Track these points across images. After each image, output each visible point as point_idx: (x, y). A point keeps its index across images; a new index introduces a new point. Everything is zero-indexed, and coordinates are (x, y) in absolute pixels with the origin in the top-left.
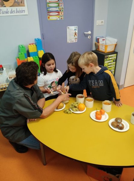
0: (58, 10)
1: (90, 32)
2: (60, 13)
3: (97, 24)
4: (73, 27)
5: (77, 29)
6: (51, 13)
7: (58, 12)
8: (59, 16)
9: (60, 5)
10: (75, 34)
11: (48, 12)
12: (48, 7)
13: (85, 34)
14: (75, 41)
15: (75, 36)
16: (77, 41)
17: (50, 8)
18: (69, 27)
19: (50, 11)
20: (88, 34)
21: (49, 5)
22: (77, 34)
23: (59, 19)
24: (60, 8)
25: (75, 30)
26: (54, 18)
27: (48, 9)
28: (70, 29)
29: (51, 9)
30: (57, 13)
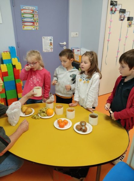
0: (32, 21)
1: (65, 43)
2: (35, 24)
3: (72, 36)
4: (49, 37)
5: (52, 40)
6: (25, 23)
7: (34, 23)
8: (34, 26)
9: (35, 16)
10: (51, 44)
11: (23, 22)
12: (22, 17)
13: (60, 44)
14: (50, 51)
15: (51, 45)
16: (52, 51)
17: (24, 18)
18: (44, 37)
19: (24, 21)
20: (63, 45)
21: (23, 15)
22: (52, 44)
23: (34, 29)
24: (35, 18)
25: (50, 40)
26: (28, 27)
27: (23, 20)
28: (45, 39)
29: (25, 20)
30: (32, 24)
